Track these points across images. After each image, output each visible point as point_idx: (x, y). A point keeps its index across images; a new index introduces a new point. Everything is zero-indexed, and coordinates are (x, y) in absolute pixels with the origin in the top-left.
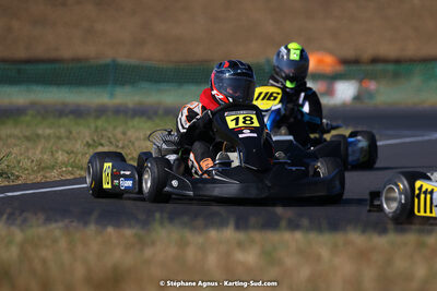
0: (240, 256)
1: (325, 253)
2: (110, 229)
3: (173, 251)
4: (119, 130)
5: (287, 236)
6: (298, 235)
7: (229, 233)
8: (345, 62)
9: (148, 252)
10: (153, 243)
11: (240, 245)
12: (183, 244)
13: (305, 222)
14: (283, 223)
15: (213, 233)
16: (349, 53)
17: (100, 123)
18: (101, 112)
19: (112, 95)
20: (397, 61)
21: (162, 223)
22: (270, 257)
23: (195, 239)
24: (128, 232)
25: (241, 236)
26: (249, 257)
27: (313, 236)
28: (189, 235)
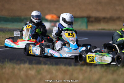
0: (30, 72)
1: (54, 71)
3: (11, 70)
5: (43, 66)
6: (47, 66)
7: (27, 65)
9: (4, 70)
10: (5, 68)
11: (30, 69)
12: (13, 68)
13: (49, 62)
14: (42, 63)
15: (22, 65)
22: (38, 72)
23: (17, 67)
25: (30, 66)
26: (32, 72)
27: (50, 66)
28: (15, 66)
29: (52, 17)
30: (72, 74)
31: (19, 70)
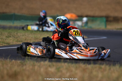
0: (50, 69)
1: (74, 69)
2: (13, 61)
3: (31, 67)
4: (16, 33)
5: (63, 64)
6: (66, 64)
7: (47, 63)
8: (79, 16)
9: (24, 67)
10: (25, 65)
11: (50, 66)
15: (42, 63)
16: (80, 14)
17: (10, 31)
18: (10, 28)
19: (13, 23)
20: (93, 17)
21: (28, 59)
22: (58, 69)
24: (19, 62)
25: (50, 64)
26: (52, 70)
27: (70, 64)
28: (35, 63)
29: (72, 16)
30: (91, 72)
31: (39, 67)
